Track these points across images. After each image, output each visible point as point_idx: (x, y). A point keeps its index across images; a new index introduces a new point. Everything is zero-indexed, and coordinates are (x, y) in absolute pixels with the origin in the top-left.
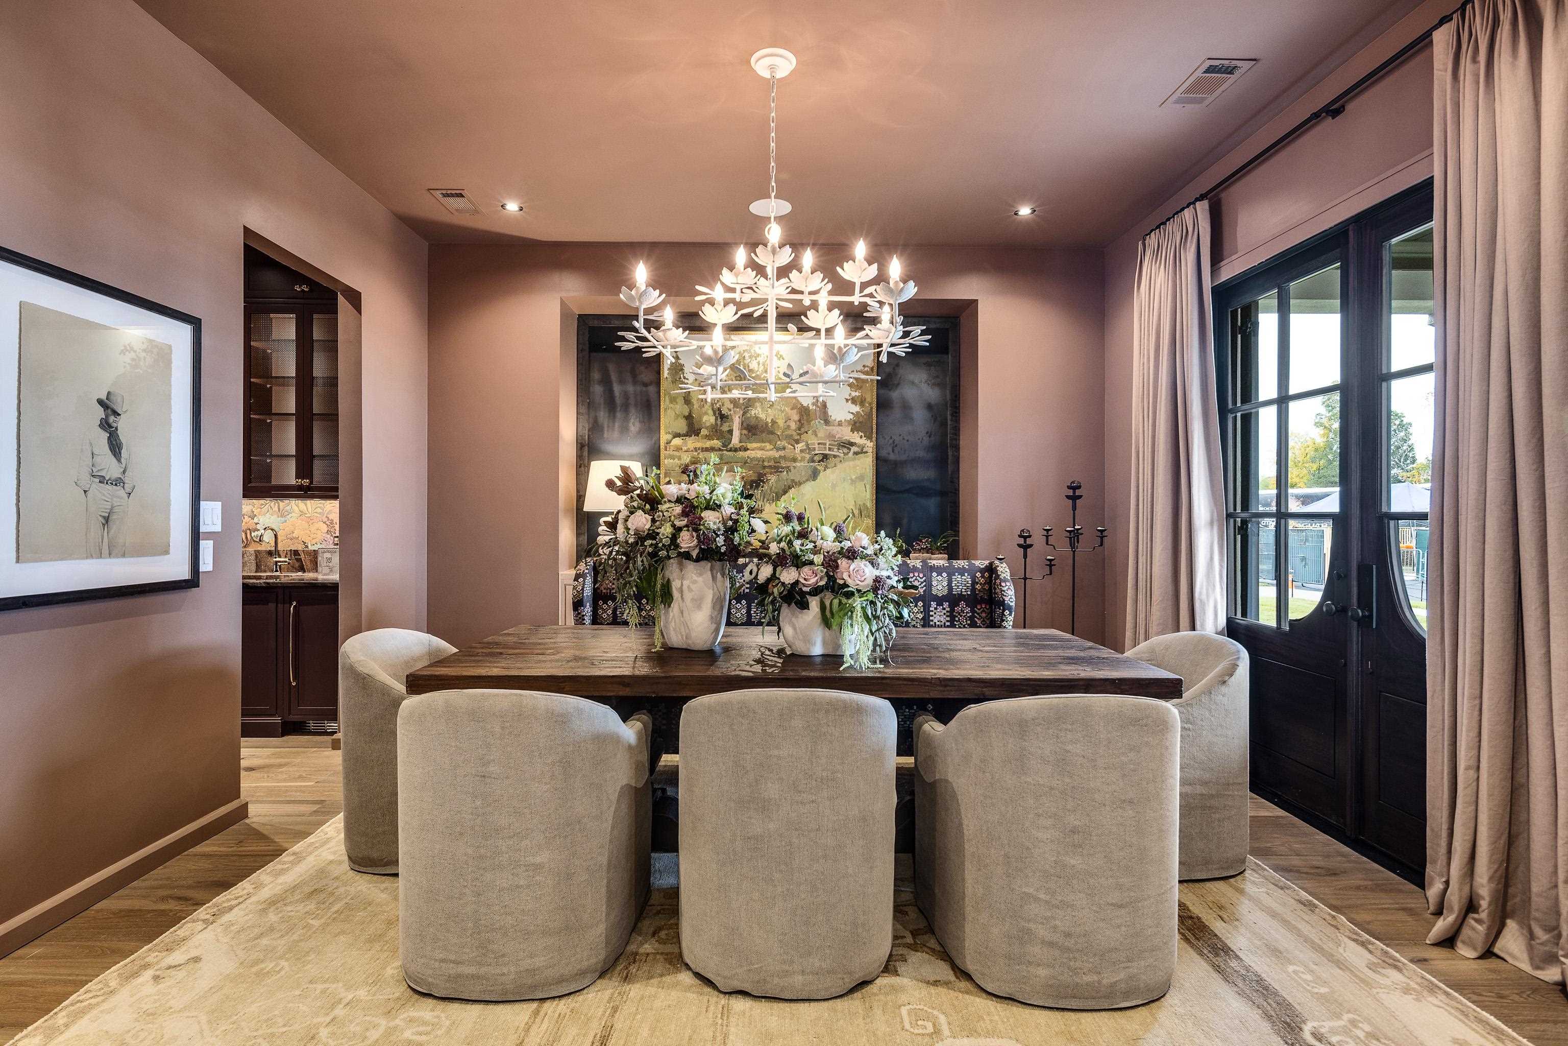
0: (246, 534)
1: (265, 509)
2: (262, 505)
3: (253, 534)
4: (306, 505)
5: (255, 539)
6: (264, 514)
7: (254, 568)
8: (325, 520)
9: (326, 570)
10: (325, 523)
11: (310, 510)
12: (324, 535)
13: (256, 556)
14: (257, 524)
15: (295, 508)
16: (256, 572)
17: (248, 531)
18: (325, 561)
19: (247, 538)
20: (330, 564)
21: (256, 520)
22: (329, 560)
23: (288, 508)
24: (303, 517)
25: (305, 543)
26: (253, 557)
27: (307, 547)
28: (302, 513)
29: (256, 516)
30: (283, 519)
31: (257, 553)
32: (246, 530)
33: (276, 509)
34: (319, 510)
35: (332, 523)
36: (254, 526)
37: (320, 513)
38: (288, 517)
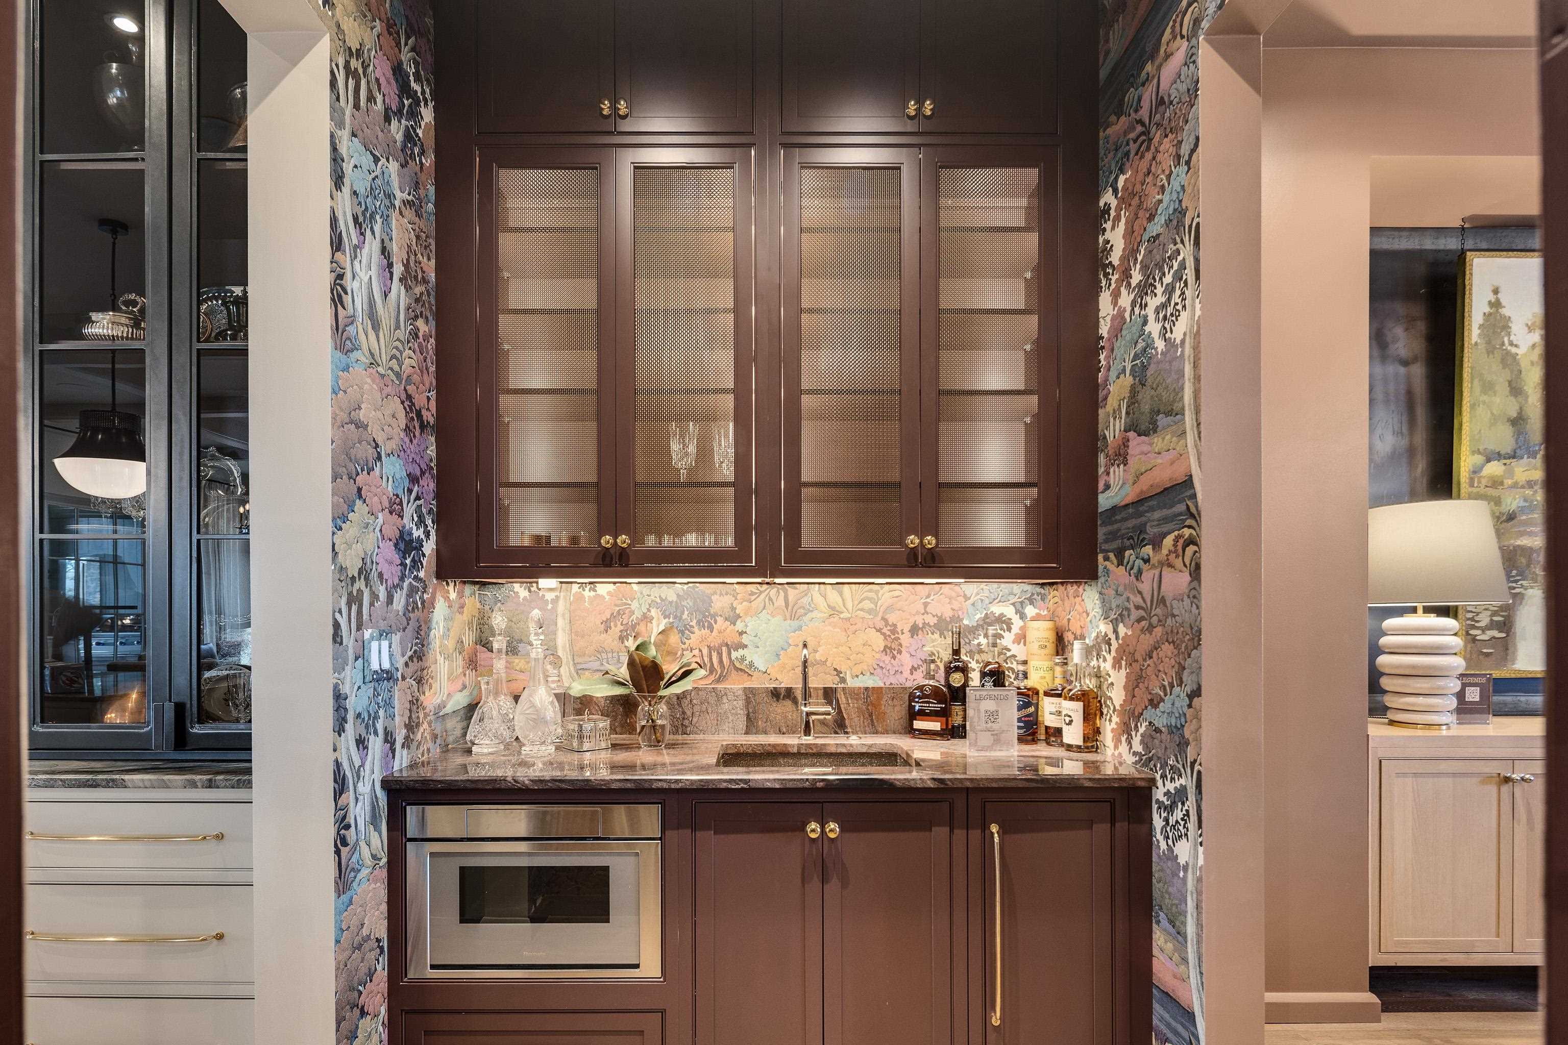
0: (720, 655)
1: (759, 602)
2: (752, 594)
3: (734, 655)
4: (841, 594)
5: (738, 665)
6: (757, 613)
7: (742, 723)
8: (881, 625)
9: (985, 739)
10: (879, 630)
11: (849, 605)
12: (878, 656)
13: (748, 701)
14: (741, 633)
15: (818, 599)
16: (746, 733)
17: (724, 649)
18: (983, 719)
19: (721, 661)
20: (995, 726)
21: (740, 626)
22: (992, 716)
23: (805, 601)
24: (836, 619)
25: (838, 672)
26: (741, 703)
27: (843, 680)
28: (834, 611)
29: (739, 617)
30: (795, 624)
31: (750, 694)
32: (721, 646)
33: (781, 602)
34: (867, 605)
35: (894, 632)
36: (736, 639)
37: (869, 612)
38: (806, 619)
